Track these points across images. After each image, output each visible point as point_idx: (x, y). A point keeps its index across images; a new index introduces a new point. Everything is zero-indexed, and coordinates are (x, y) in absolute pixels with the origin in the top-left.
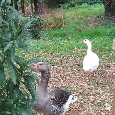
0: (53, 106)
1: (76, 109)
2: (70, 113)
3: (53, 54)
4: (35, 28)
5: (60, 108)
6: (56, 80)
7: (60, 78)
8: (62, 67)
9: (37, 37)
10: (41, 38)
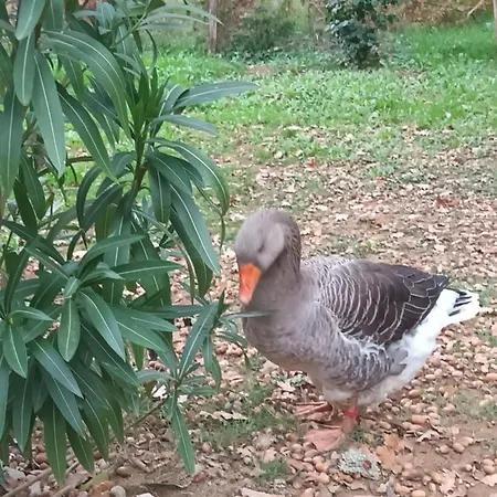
0: (345, 339)
1: (479, 373)
2: (441, 389)
3: (423, 132)
4: (361, 16)
5: (381, 352)
6: (412, 241)
7: (435, 234)
8: (455, 188)
9: (364, 58)
10: (382, 66)
